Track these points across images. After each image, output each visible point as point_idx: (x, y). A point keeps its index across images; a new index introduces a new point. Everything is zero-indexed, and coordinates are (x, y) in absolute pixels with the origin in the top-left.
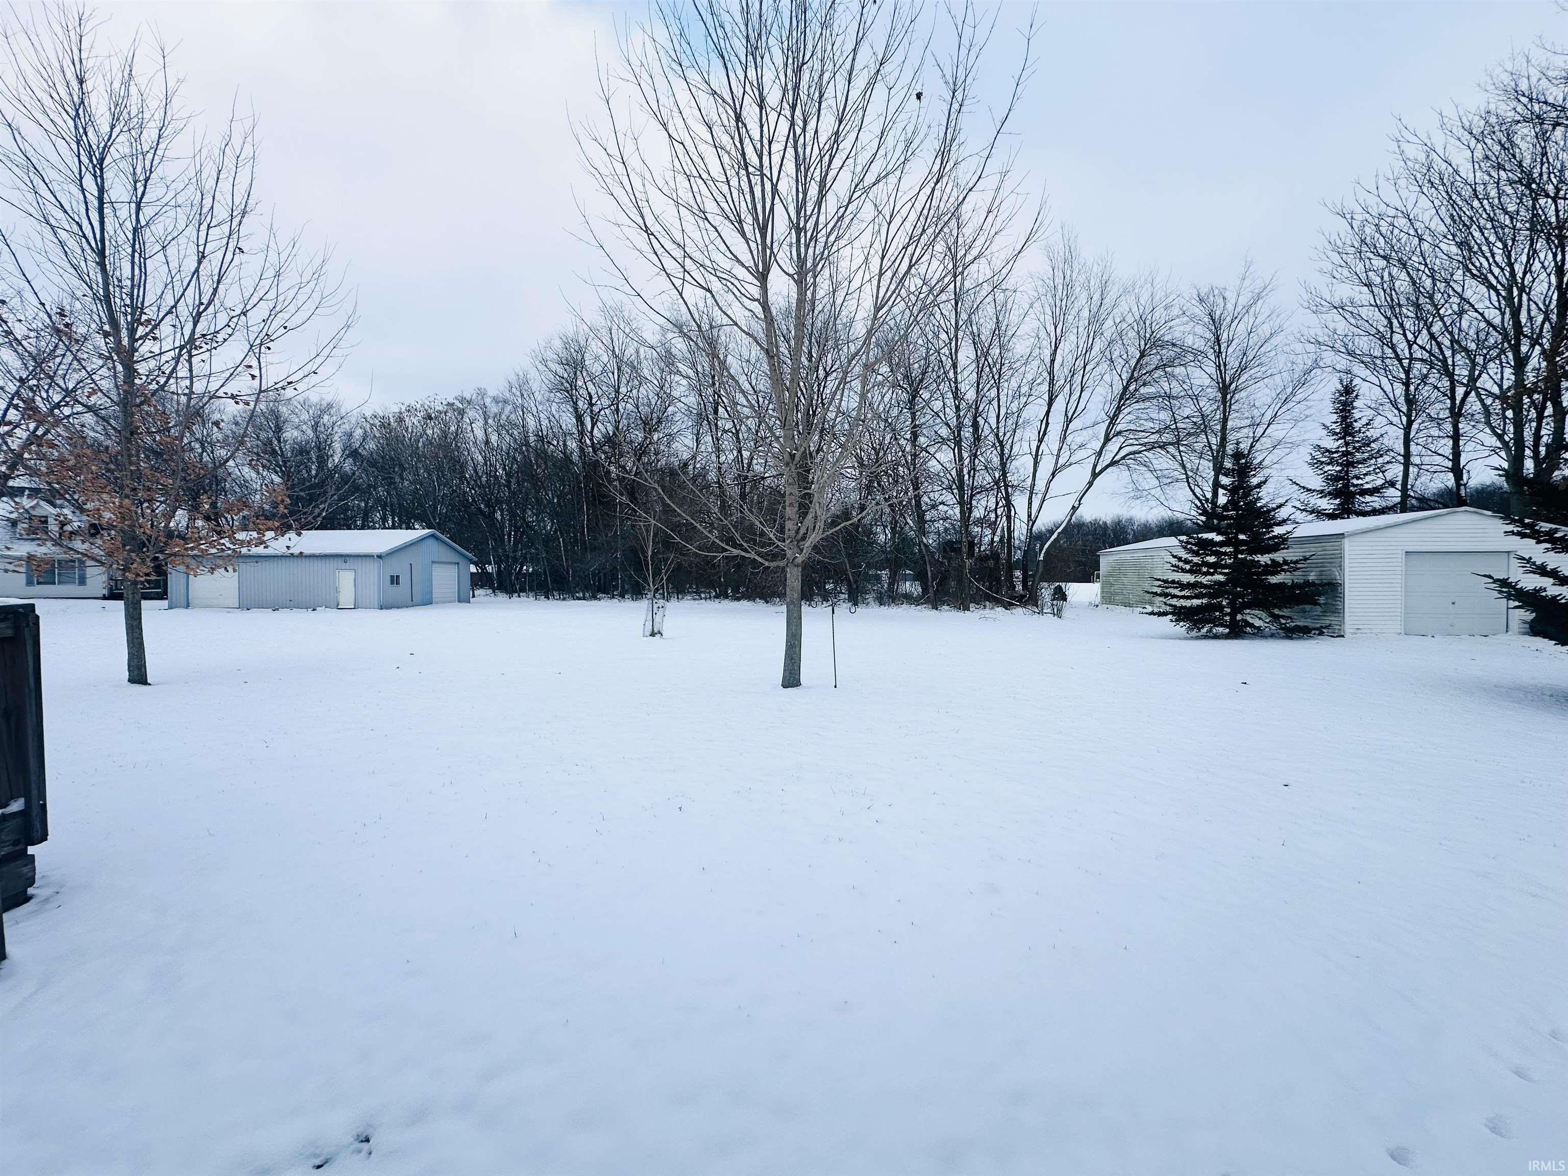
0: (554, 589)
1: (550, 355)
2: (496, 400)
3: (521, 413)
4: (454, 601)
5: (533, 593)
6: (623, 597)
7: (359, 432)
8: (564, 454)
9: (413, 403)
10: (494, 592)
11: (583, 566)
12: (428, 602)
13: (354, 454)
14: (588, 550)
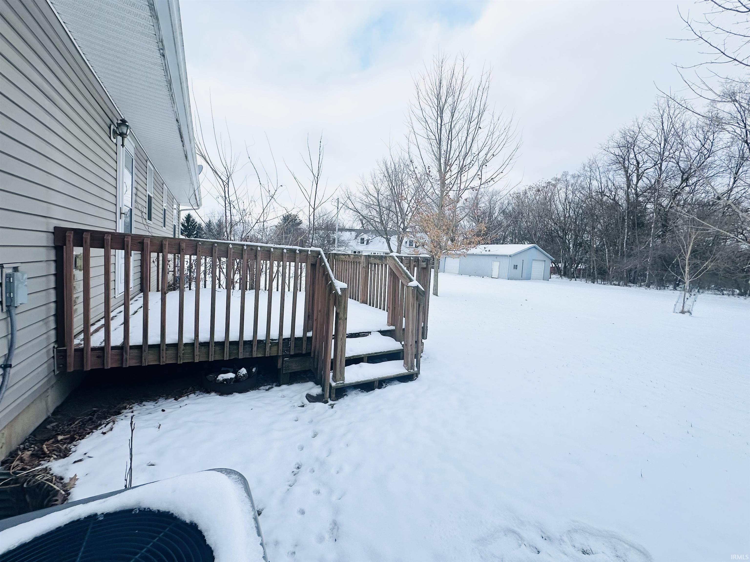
0: (598, 278)
1: (612, 144)
2: (573, 177)
3: (589, 181)
4: (541, 279)
5: (584, 279)
6: (649, 287)
7: (506, 202)
8: (614, 199)
9: (532, 184)
10: (561, 277)
11: (621, 266)
12: (528, 278)
13: (504, 212)
14: (625, 256)
